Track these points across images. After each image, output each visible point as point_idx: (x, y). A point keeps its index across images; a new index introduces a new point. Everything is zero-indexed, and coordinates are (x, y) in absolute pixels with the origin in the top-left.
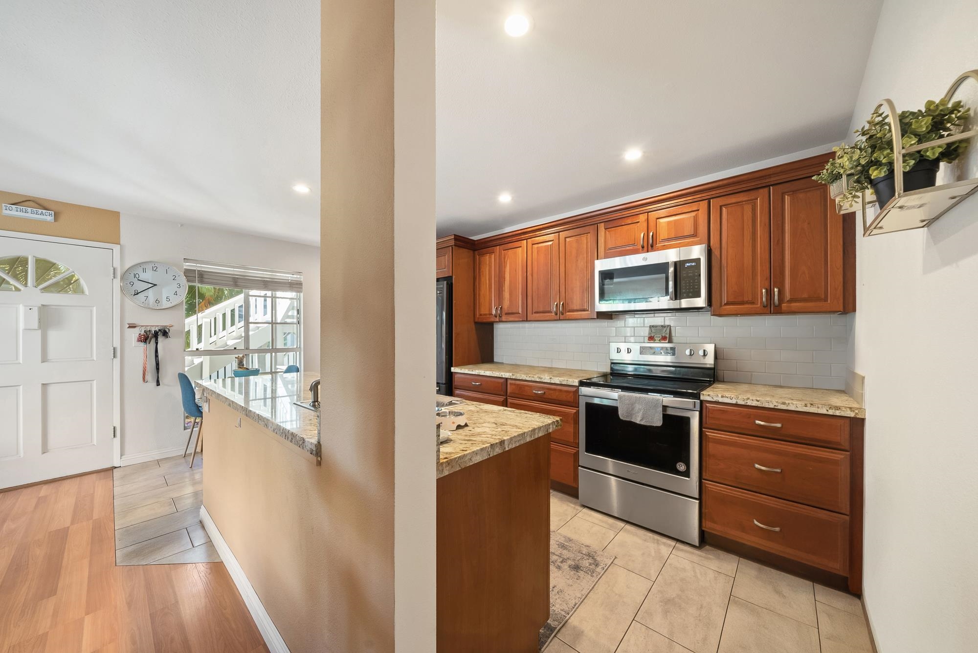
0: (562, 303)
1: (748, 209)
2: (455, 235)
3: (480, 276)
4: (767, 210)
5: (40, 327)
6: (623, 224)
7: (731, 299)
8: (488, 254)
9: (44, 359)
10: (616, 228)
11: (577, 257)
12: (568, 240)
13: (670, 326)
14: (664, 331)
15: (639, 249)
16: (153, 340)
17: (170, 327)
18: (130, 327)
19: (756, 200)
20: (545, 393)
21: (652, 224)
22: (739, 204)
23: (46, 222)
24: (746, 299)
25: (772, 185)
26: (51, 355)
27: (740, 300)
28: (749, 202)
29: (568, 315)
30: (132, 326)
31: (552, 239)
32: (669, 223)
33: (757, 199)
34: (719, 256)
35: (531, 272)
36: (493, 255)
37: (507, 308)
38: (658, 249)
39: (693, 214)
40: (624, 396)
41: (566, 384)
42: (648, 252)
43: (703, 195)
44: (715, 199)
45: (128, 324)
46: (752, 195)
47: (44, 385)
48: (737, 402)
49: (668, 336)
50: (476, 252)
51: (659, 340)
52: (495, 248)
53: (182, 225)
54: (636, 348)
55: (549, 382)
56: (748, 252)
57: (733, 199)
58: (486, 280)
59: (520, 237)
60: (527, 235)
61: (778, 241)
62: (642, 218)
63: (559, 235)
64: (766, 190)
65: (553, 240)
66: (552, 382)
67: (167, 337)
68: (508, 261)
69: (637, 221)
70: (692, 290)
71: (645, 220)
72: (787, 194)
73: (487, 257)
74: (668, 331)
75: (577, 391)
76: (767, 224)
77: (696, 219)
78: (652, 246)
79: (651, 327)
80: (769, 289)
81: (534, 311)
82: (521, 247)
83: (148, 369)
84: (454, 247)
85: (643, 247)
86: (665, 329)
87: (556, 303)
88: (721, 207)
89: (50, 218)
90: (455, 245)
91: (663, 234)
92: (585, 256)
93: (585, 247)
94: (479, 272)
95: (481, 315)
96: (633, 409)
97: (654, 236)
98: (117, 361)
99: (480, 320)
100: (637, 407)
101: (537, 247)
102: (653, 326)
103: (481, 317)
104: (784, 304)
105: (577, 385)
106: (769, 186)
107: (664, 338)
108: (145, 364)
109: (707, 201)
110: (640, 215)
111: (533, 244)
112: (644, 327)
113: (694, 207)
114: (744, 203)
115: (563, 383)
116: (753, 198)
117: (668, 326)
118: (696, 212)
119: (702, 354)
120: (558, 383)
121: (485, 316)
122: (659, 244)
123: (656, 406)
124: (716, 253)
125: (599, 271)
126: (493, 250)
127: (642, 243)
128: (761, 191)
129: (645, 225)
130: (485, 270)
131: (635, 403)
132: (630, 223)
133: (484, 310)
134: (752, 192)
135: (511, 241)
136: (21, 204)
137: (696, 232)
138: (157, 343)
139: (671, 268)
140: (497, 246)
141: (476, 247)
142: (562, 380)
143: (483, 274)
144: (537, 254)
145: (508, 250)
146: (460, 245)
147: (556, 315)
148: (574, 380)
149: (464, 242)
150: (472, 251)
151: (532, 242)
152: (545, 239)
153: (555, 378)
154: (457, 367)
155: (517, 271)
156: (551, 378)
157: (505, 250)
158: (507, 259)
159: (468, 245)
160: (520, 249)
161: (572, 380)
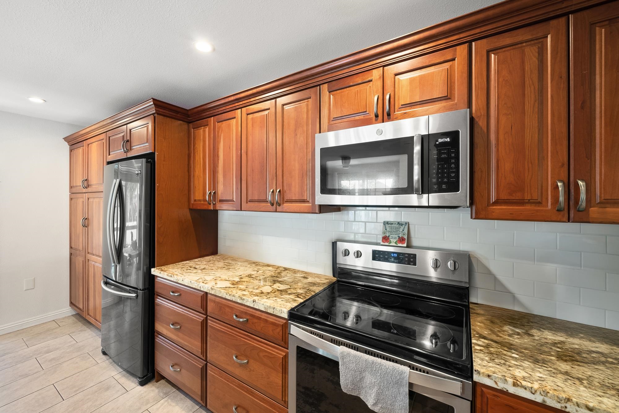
0: (278, 190)
1: (531, 52)
2: (154, 100)
3: (194, 154)
4: (565, 53)
6: (351, 84)
7: (504, 196)
8: (203, 127)
10: (343, 90)
11: (295, 130)
12: (286, 107)
13: (408, 224)
14: (401, 230)
15: (371, 119)
19: (545, 39)
20: (247, 320)
21: (389, 83)
22: (517, 46)
24: (527, 197)
25: (572, 12)
27: (517, 198)
28: (532, 42)
29: (285, 206)
31: (268, 107)
32: (412, 80)
33: (547, 37)
34: (485, 130)
35: (245, 150)
36: (207, 128)
37: (221, 193)
38: (397, 119)
39: (446, 66)
40: (349, 354)
41: (272, 313)
42: (383, 122)
43: (462, 35)
44: (479, 42)
46: (537, 31)
48: (544, 401)
49: (406, 237)
50: (191, 125)
51: (396, 243)
52: (209, 119)
54: (366, 251)
55: (252, 306)
56: (531, 121)
57: (506, 40)
58: (200, 158)
59: (233, 105)
60: (241, 103)
61: (584, 102)
62: (376, 74)
63: (276, 102)
64: (563, 20)
65: (269, 109)
66: (255, 307)
68: (222, 135)
69: (369, 79)
70: (445, 180)
71: (380, 78)
72: (598, 24)
73: (201, 131)
74: (406, 231)
75: (285, 328)
76: (565, 75)
77: (451, 72)
78: (389, 115)
79: (386, 223)
80: (566, 181)
81: (249, 198)
82: (235, 118)
84: (156, 115)
85: (377, 116)
86: (402, 228)
87: (272, 190)
88: (488, 52)
90: (158, 114)
91: (404, 97)
92: (305, 129)
93: (305, 116)
94: (194, 150)
95: (195, 201)
96: (362, 379)
97: (392, 100)
99: (195, 207)
100: (369, 379)
101: (252, 118)
102: (388, 223)
103: (196, 202)
104: (592, 209)
105: (286, 317)
106: (567, 14)
107: (401, 240)
109: (466, 45)
110: (374, 71)
111: (248, 114)
112: (377, 222)
113: (448, 54)
114: (524, 44)
115: (269, 311)
116: (539, 35)
117: (406, 223)
118: (451, 63)
119: (452, 269)
120: (263, 309)
121: (199, 202)
122: (398, 111)
123: (398, 383)
124: (481, 124)
125: (321, 149)
126: (208, 122)
127: (375, 110)
128: (554, 22)
129: (380, 84)
130: (200, 146)
131: (365, 371)
132: (360, 82)
133: (197, 195)
134: (537, 26)
135: (225, 111)
137: (451, 93)
139: (416, 146)
140: (211, 117)
141: (191, 119)
142: (267, 306)
143: (197, 151)
144: (252, 126)
145: (223, 122)
146: (165, 114)
147: (272, 205)
148: (282, 309)
149: (171, 110)
150: (185, 123)
151: (246, 111)
152: (260, 108)
153: (260, 302)
154: (158, 268)
155: (231, 148)
156: (254, 301)
157: (219, 122)
158: (221, 133)
159: (179, 115)
160: (235, 120)
161: (280, 308)
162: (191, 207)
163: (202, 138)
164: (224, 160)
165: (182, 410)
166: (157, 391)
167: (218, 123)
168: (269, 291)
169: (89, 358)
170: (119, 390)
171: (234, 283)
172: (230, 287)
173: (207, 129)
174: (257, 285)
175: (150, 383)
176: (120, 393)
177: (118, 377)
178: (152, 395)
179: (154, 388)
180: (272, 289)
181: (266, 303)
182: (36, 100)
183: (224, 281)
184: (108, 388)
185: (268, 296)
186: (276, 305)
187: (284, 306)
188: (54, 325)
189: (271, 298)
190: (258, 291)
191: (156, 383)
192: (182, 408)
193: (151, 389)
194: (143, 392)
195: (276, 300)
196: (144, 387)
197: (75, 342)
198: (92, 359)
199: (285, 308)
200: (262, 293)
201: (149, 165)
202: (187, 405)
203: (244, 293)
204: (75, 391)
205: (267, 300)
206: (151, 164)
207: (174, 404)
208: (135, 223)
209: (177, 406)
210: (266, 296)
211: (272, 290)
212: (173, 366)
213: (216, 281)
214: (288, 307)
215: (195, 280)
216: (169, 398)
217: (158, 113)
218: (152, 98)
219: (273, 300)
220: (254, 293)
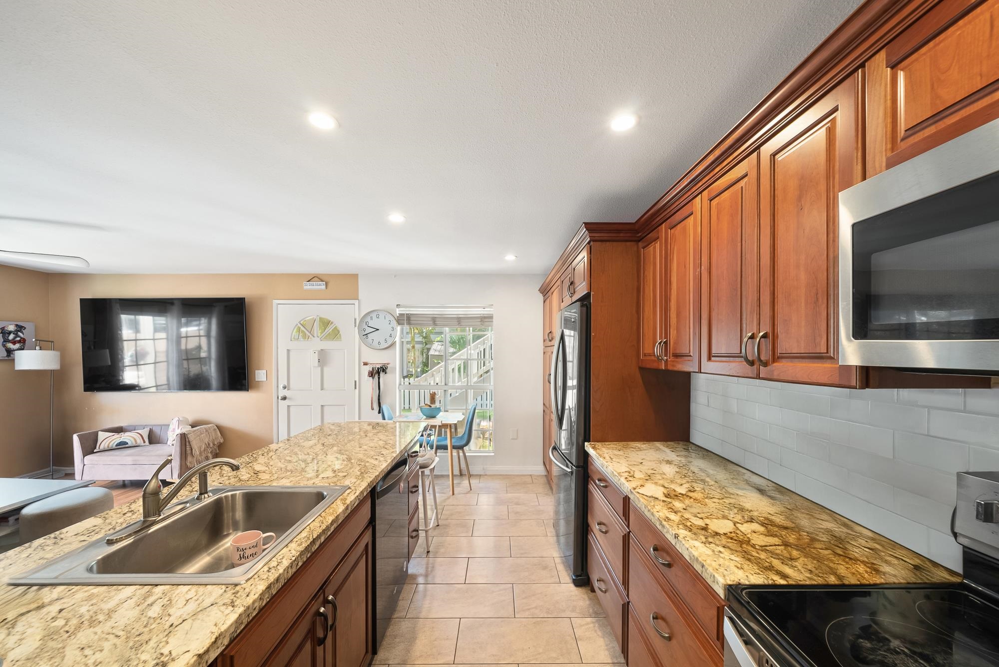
0: (761, 335)
2: (587, 224)
5: (319, 366)
8: (653, 243)
9: (322, 389)
11: (800, 199)
12: (779, 157)
16: (376, 376)
17: (388, 364)
18: (364, 364)
23: (321, 290)
26: (325, 386)
29: (778, 366)
30: (365, 364)
31: (743, 174)
35: (707, 265)
36: (658, 242)
37: (674, 342)
41: (700, 572)
45: (363, 363)
47: (322, 406)
50: (640, 244)
52: (659, 228)
53: (395, 276)
58: (650, 290)
59: (690, 193)
60: (701, 184)
63: (758, 155)
65: (746, 175)
67: (386, 373)
68: (675, 248)
73: (651, 248)
81: (713, 351)
82: (693, 213)
83: (374, 399)
84: (592, 243)
87: (749, 335)
89: (324, 287)
90: (594, 241)
92: (823, 188)
93: (823, 159)
95: (645, 355)
98: (357, 391)
99: (644, 365)
101: (719, 203)
103: (645, 358)
105: (723, 596)
108: (372, 395)
111: (711, 200)
115: (695, 567)
121: (649, 358)
126: (658, 234)
133: (647, 347)
135: (679, 206)
136: (312, 280)
138: (379, 378)
140: (662, 223)
141: (640, 234)
142: (694, 556)
143: (647, 281)
144: (718, 218)
145: (677, 227)
146: (602, 238)
147: (750, 364)
148: (716, 575)
149: (610, 231)
150: (632, 243)
151: (708, 194)
152: (730, 179)
153: (684, 542)
154: (593, 443)
155: (687, 266)
156: (676, 536)
157: (673, 228)
158: (674, 245)
159: (622, 235)
160: (692, 217)
161: (711, 571)
162: (640, 365)
163: (652, 259)
164: (678, 288)
165: (606, 648)
166: (588, 602)
167: (672, 230)
168: (721, 532)
169: (542, 526)
170: (553, 576)
171: (672, 494)
172: (657, 499)
173: (658, 245)
174: (708, 512)
175: (584, 588)
176: (553, 580)
177: (558, 560)
178: (581, 603)
179: (585, 597)
180: (732, 531)
181: (694, 549)
182: (510, 258)
183: (659, 485)
184: (545, 568)
185: (710, 540)
186: (708, 562)
187: (725, 572)
188: (529, 480)
189: (712, 545)
190: (700, 523)
191: (590, 592)
192: (607, 645)
193: (583, 596)
194: (573, 594)
195: (720, 552)
196: (578, 588)
197: (537, 503)
198: (544, 528)
199: (724, 576)
200: (705, 529)
201: (585, 309)
202: (614, 646)
203: (672, 516)
204: (522, 554)
205: (703, 545)
206: (587, 307)
207: (600, 633)
208: (575, 382)
209: (602, 639)
210: (706, 538)
211: (731, 533)
212: (600, 581)
213: (646, 482)
214: (733, 578)
215: (619, 471)
216: (597, 621)
217: (592, 240)
218: (584, 223)
219: (713, 551)
220: (689, 524)
